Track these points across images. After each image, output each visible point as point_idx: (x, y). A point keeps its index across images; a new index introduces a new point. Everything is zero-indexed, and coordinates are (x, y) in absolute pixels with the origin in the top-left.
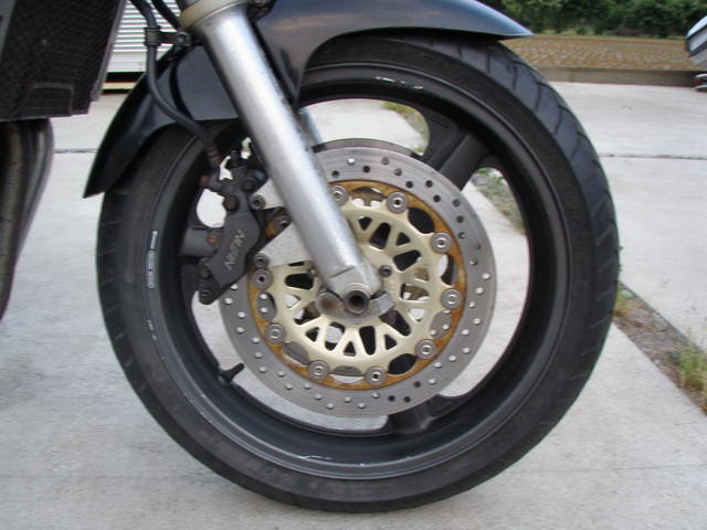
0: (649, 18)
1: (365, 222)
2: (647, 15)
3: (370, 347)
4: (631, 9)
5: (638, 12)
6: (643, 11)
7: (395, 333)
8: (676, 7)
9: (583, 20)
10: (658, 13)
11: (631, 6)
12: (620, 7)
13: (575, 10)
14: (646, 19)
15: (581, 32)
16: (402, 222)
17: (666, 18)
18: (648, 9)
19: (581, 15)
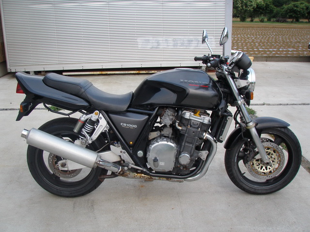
0: (291, 14)
1: (267, 152)
2: (290, 12)
3: (267, 169)
4: (284, 10)
5: (286, 11)
6: (288, 11)
7: (270, 167)
8: (303, 9)
9: (262, 15)
10: (295, 12)
11: (283, 9)
12: (279, 9)
13: (259, 11)
14: (289, 14)
15: (262, 21)
16: (272, 152)
17: (298, 13)
18: (290, 10)
19: (261, 13)
